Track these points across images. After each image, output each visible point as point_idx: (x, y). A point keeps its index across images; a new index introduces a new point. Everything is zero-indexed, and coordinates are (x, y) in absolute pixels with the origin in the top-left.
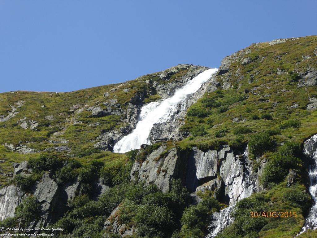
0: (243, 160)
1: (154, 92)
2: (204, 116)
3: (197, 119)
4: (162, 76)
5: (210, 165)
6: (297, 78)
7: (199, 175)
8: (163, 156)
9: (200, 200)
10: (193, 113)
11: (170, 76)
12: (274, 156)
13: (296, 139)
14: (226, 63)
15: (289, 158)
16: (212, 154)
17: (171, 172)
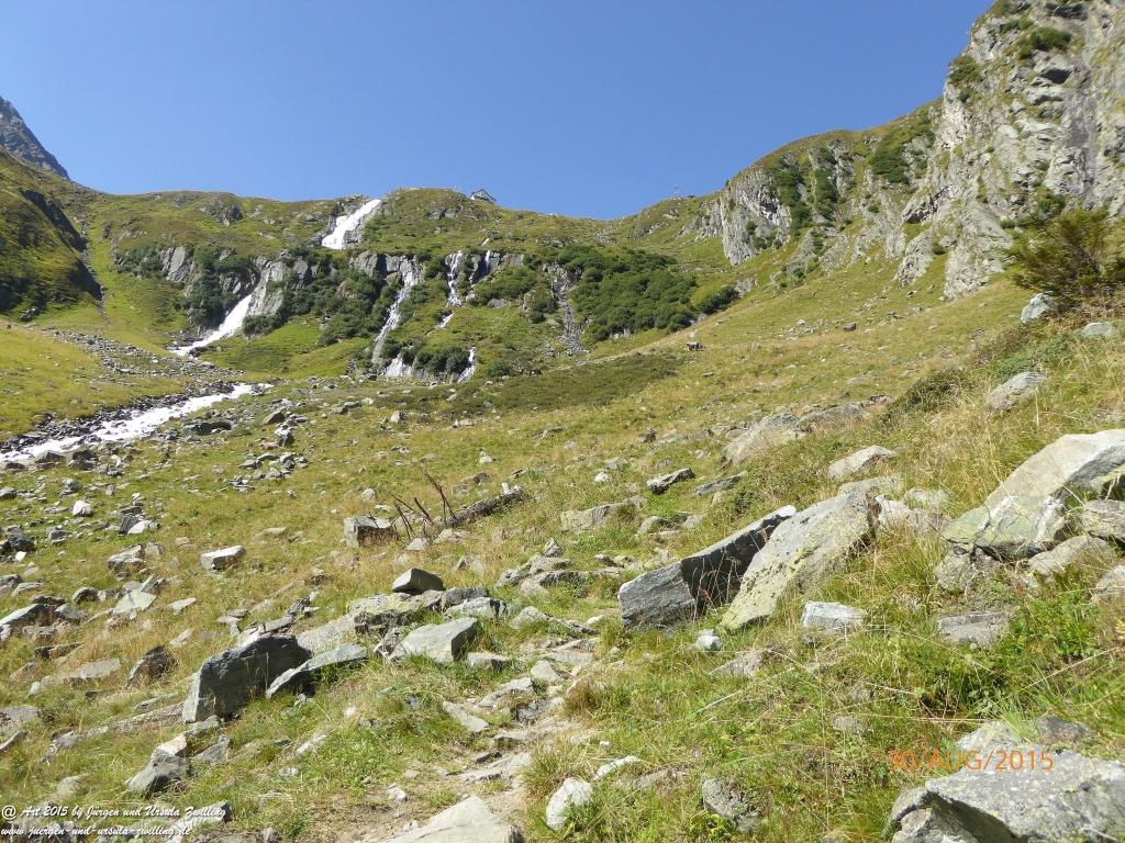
0: (412, 263)
1: (343, 210)
2: (375, 229)
3: (372, 231)
4: (347, 200)
5: (394, 264)
6: (429, 214)
7: (388, 269)
8: (369, 257)
9: (390, 284)
10: (368, 227)
11: (351, 201)
12: (430, 264)
13: (441, 256)
14: (386, 198)
15: (438, 266)
16: (395, 258)
17: (374, 266)
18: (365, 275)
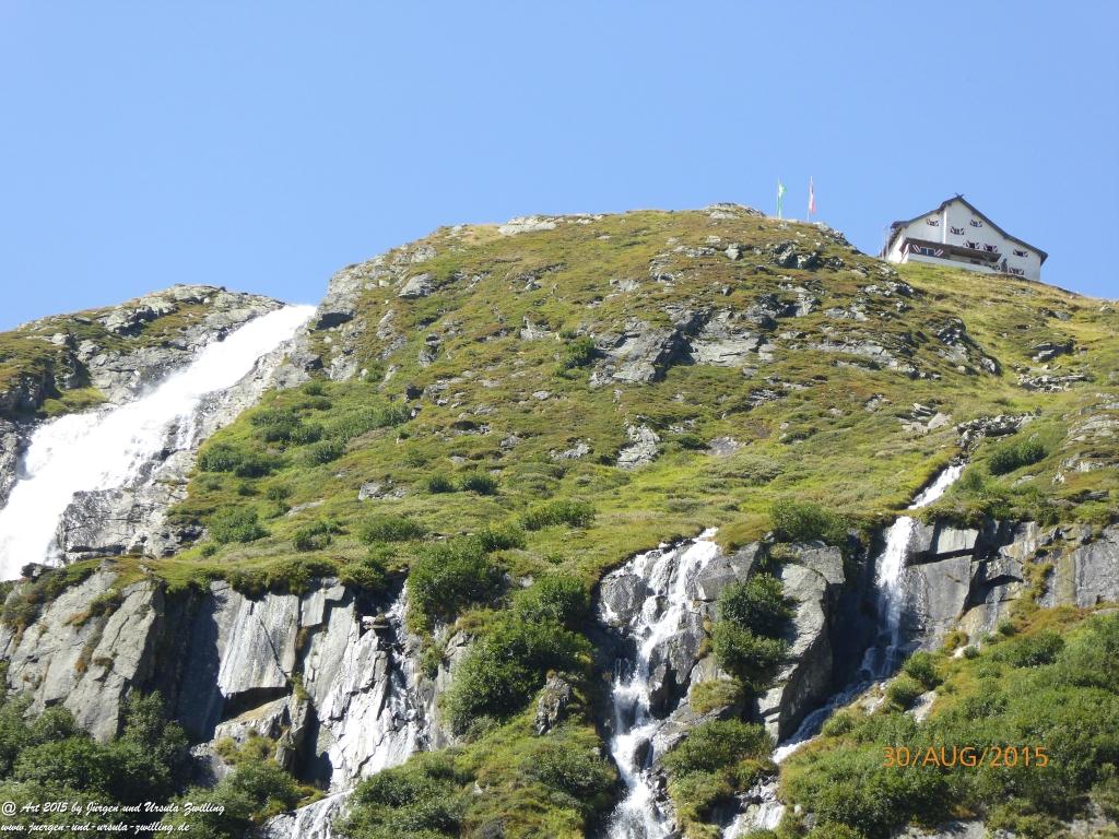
1: (82, 377)
2: (257, 471)
3: (231, 482)
4: (114, 322)
5: (271, 647)
6: (590, 356)
7: (229, 681)
8: (103, 609)
9: (226, 771)
10: (218, 460)
11: (141, 323)
12: (498, 624)
13: (576, 567)
14: (344, 291)
15: (548, 633)
16: (278, 609)
17: (126, 668)
18: (63, 729)
